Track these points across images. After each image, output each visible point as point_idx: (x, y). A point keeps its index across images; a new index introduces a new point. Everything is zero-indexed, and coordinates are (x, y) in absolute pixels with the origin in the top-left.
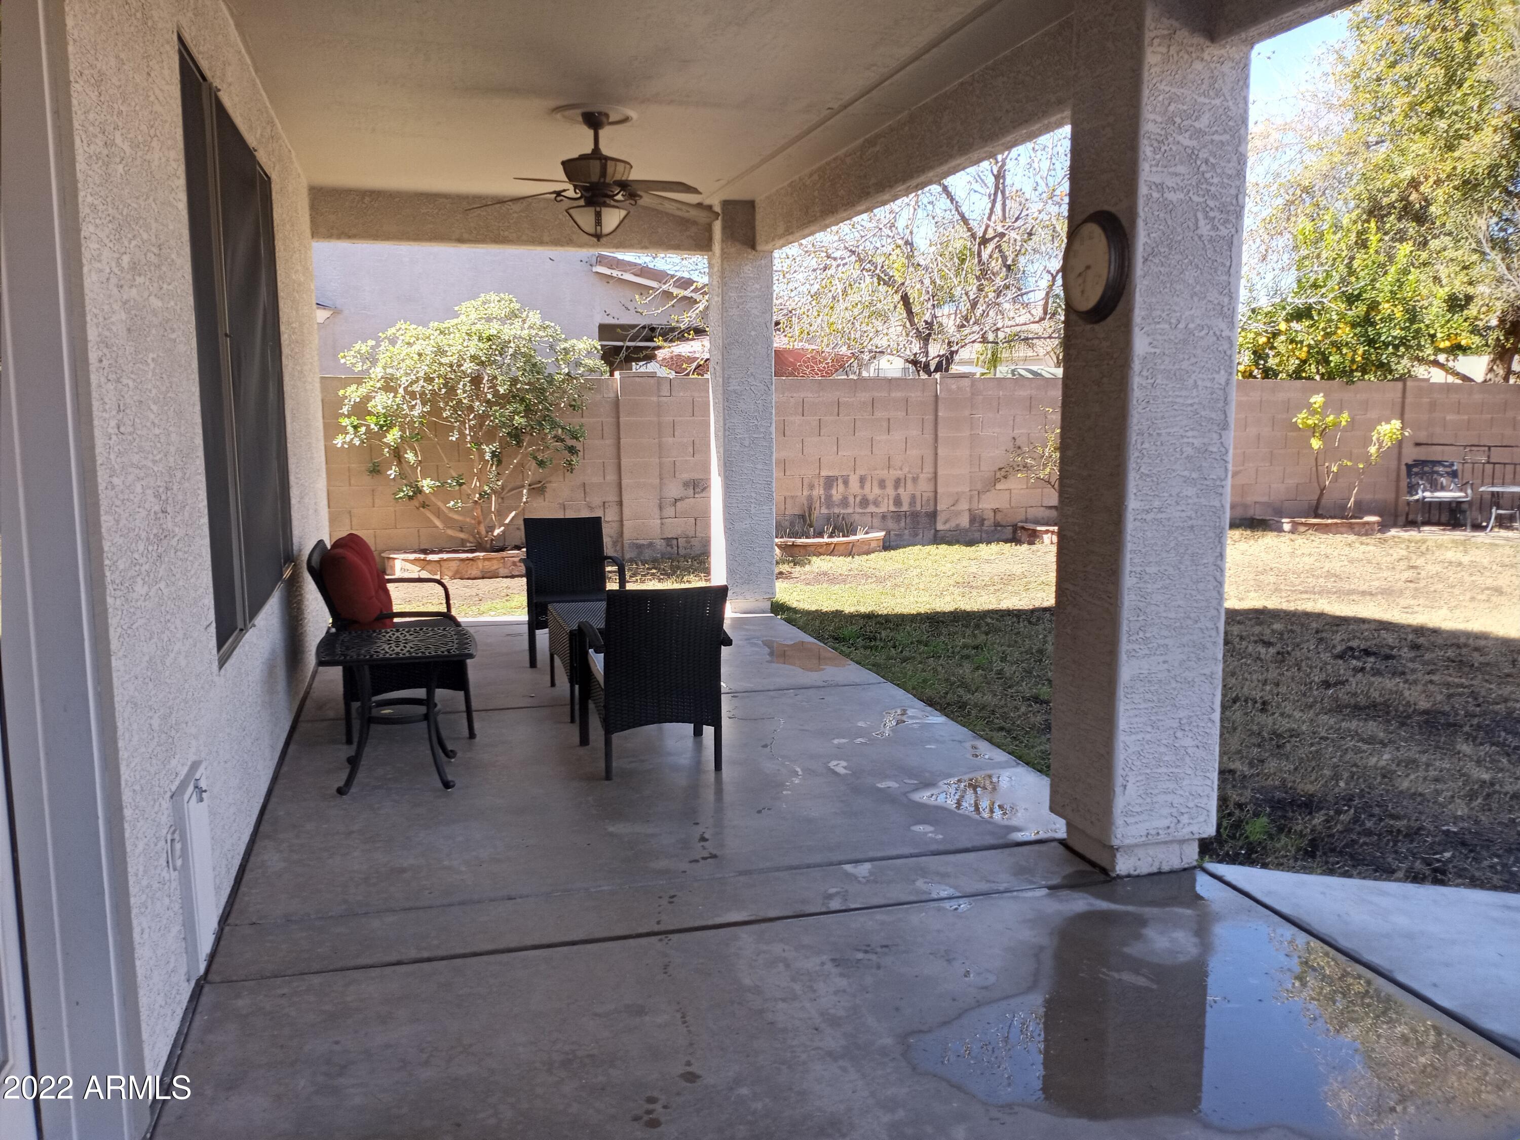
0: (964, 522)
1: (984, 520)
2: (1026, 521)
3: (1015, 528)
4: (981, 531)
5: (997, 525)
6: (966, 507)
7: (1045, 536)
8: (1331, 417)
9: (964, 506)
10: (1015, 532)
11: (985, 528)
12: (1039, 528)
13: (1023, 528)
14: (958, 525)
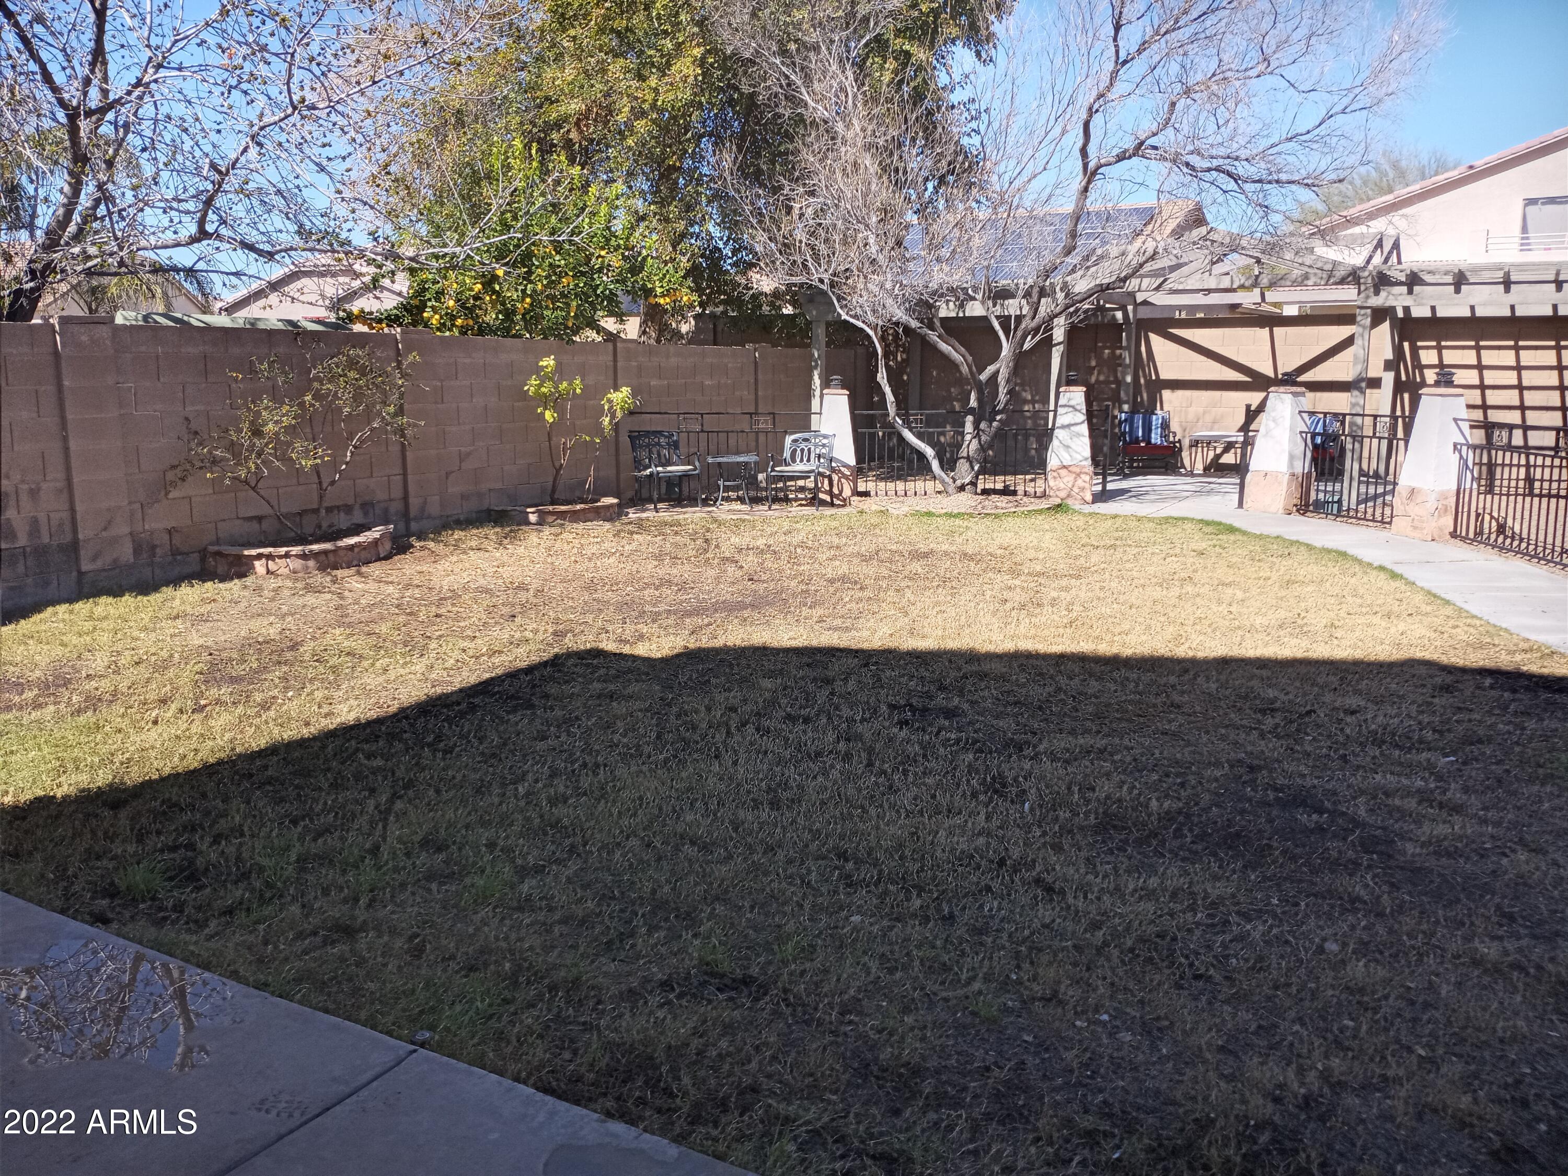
0: (126, 553)
1: (154, 547)
2: (218, 542)
3: (203, 554)
4: (151, 564)
5: (175, 552)
6: (125, 530)
7: (257, 564)
8: (565, 384)
9: (121, 529)
10: (203, 560)
11: (157, 559)
12: (246, 553)
13: (219, 554)
14: (115, 561)
